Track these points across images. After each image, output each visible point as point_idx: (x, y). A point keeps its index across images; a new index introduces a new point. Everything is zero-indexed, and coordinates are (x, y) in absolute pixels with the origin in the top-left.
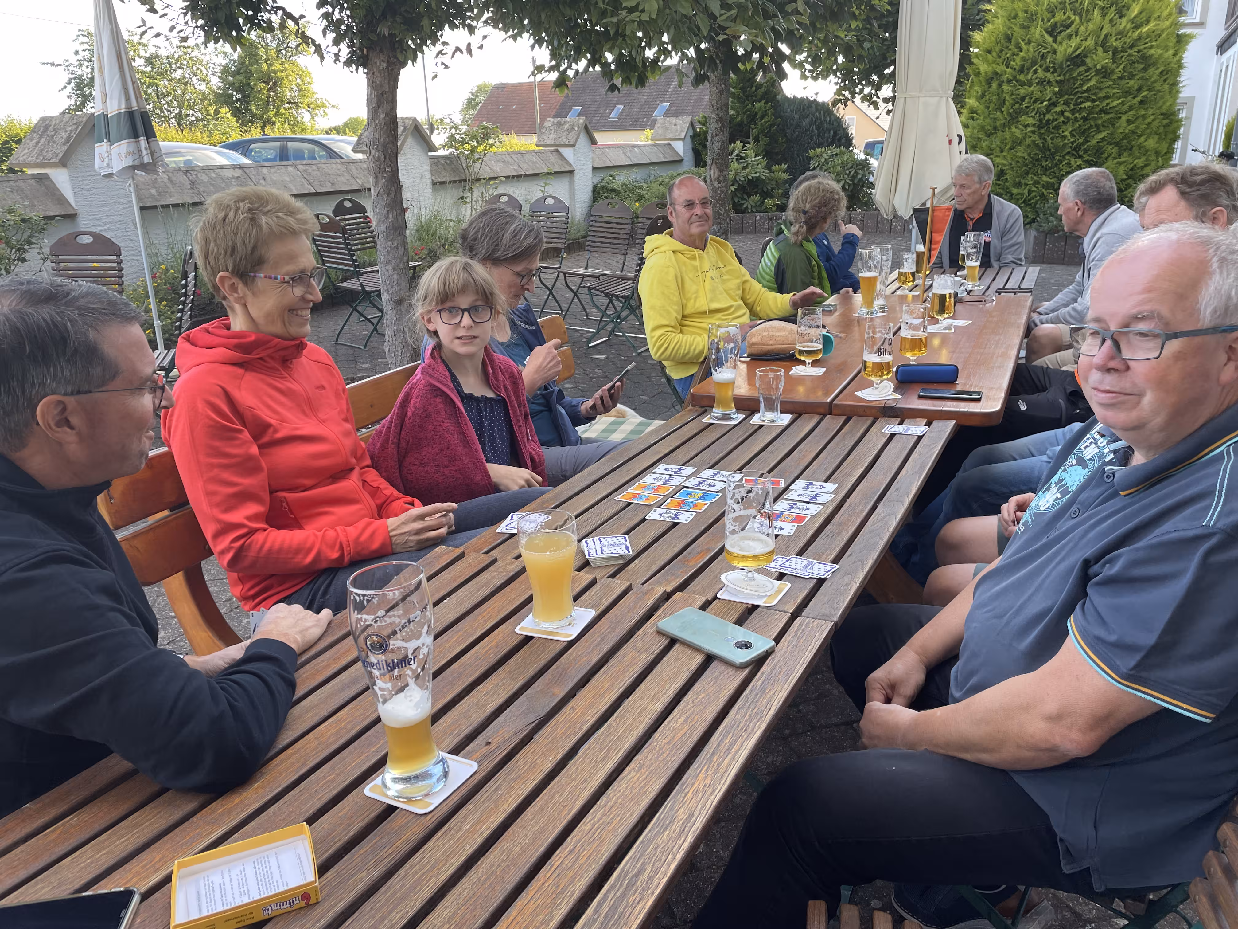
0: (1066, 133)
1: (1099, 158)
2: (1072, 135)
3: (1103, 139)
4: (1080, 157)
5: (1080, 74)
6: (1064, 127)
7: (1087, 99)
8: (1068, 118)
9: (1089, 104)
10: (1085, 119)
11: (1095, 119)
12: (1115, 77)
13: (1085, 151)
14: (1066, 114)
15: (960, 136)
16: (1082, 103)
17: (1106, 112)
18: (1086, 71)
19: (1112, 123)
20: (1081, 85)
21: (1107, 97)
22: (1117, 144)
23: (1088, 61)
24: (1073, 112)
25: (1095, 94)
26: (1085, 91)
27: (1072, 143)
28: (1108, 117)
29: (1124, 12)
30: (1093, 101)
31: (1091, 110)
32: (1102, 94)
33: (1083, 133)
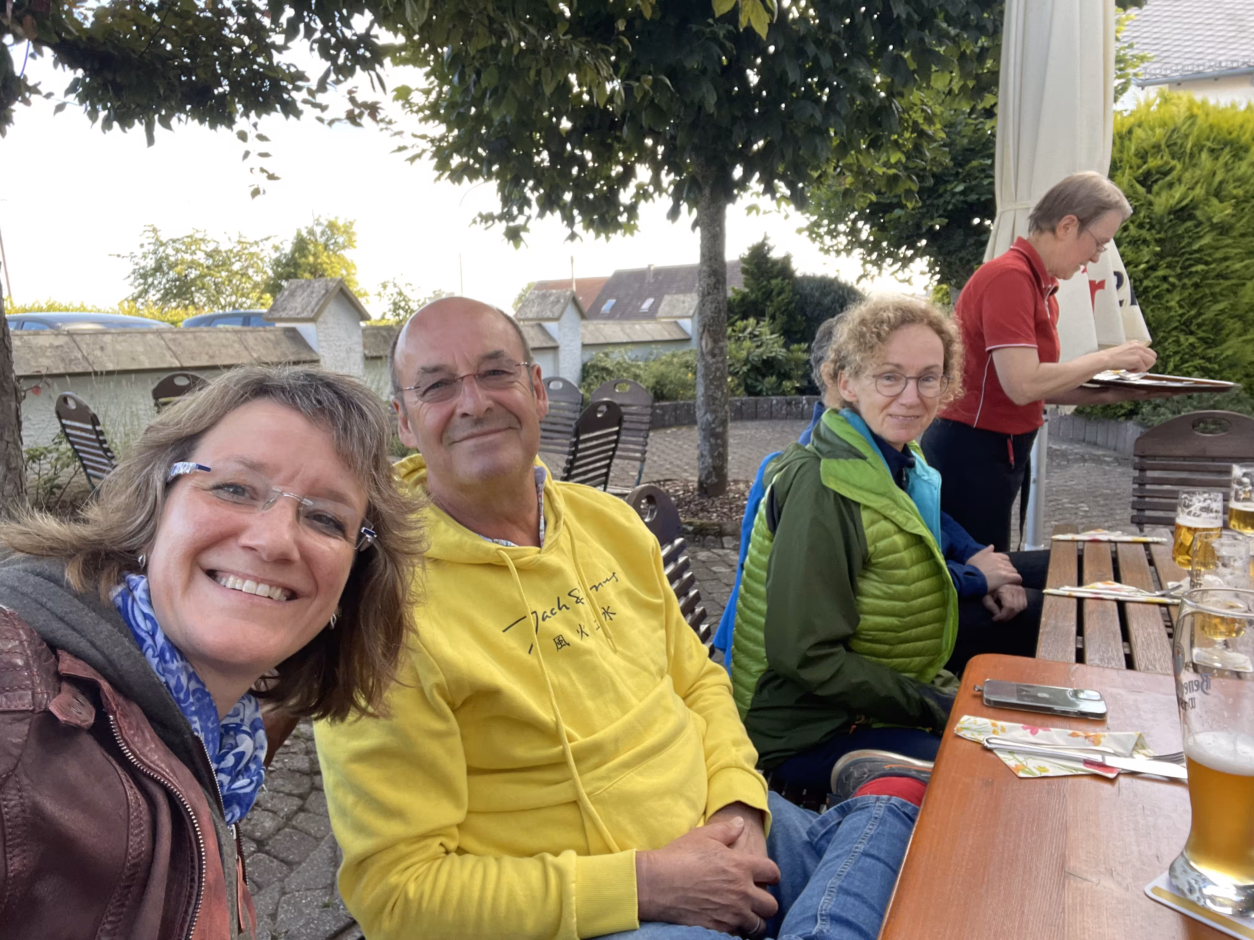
0: (1173, 303)
1: (1217, 334)
2: (1181, 307)
3: (1222, 311)
4: (1192, 333)
5: (1187, 231)
6: (1168, 296)
7: (1199, 261)
8: (1173, 285)
9: (1200, 267)
10: (1196, 286)
11: (1210, 286)
12: (1235, 233)
13: (1199, 326)
14: (1171, 280)
15: (1118, 275)
16: (1191, 266)
17: (1226, 278)
18: (1196, 226)
19: (1234, 291)
20: (1190, 244)
21: (1226, 259)
22: (1240, 318)
23: (1198, 213)
24: (1179, 277)
25: (1210, 255)
26: (1196, 251)
27: (1181, 315)
28: (1229, 283)
29: (1242, 154)
30: (1207, 263)
31: (1205, 276)
32: (1218, 255)
33: (1193, 304)
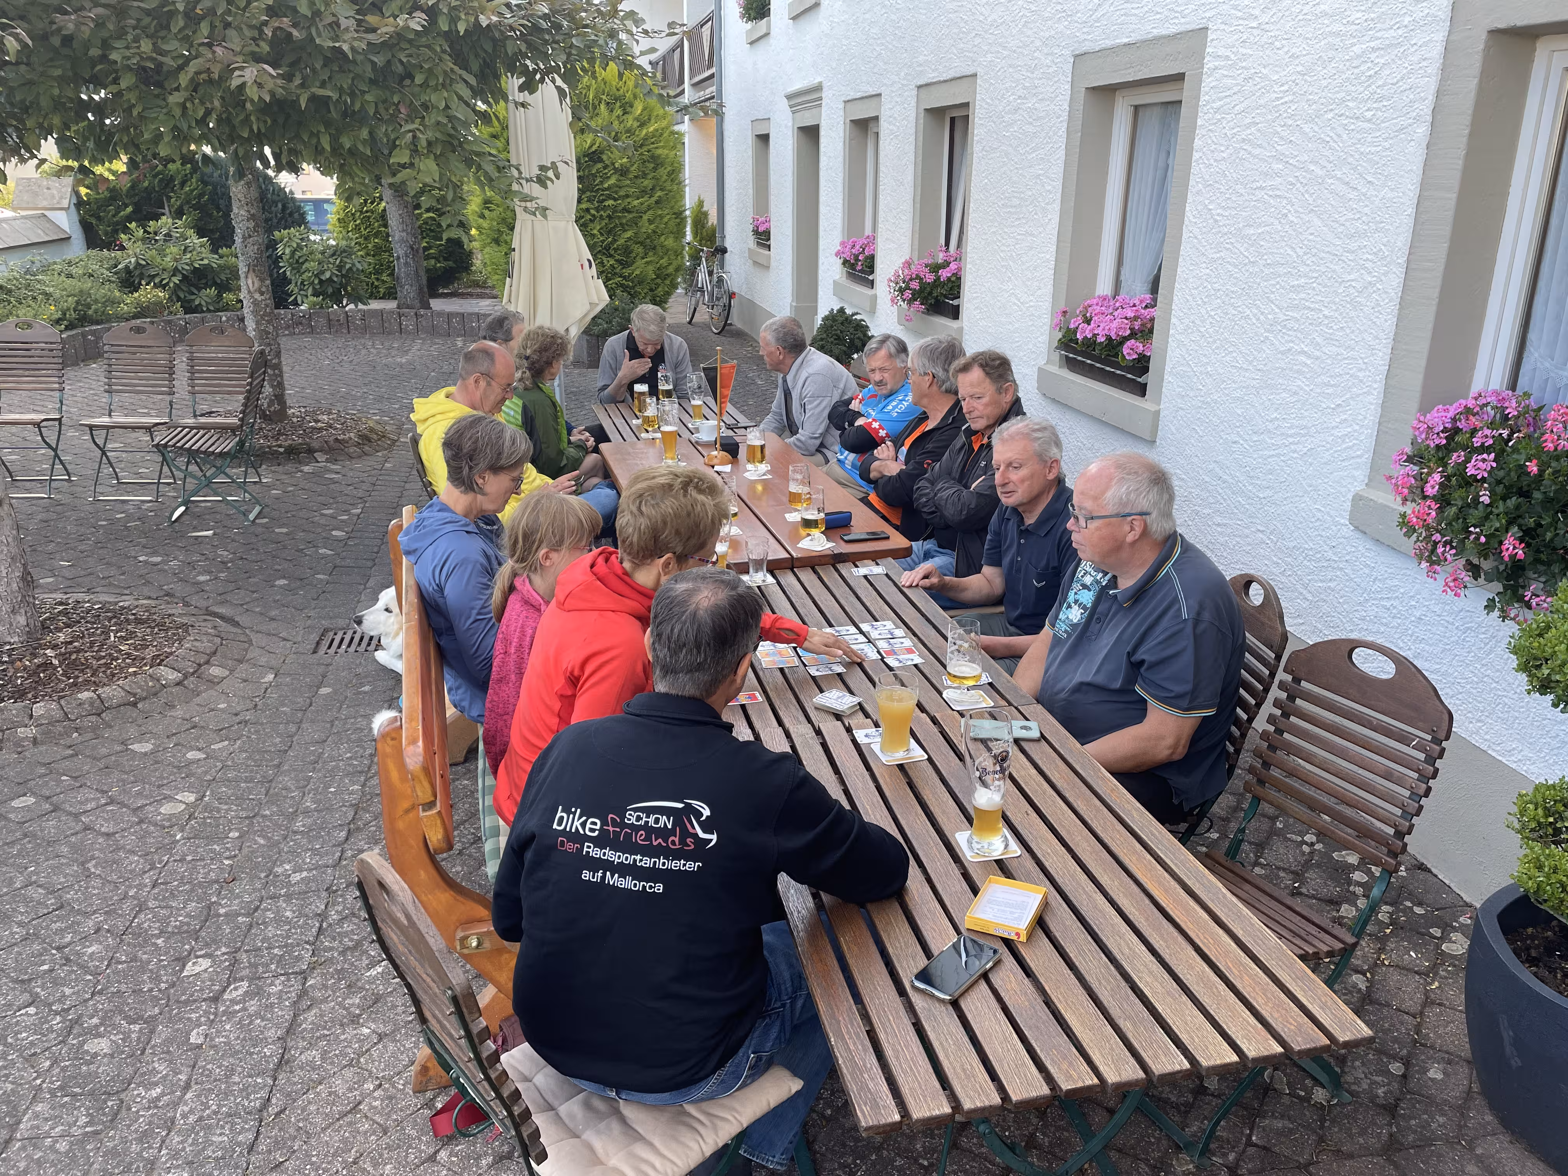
0: (595, 232)
1: (628, 257)
2: (602, 234)
3: (629, 239)
4: (611, 256)
5: (598, 171)
6: (591, 225)
7: (609, 197)
8: (594, 216)
9: (611, 202)
10: (609, 216)
11: (619, 217)
12: (631, 176)
13: (616, 250)
14: (593, 212)
15: (589, 261)
16: (604, 200)
17: (629, 212)
18: (605, 168)
19: (635, 222)
20: (602, 183)
21: (627, 196)
22: (641, 243)
23: (604, 157)
24: (597, 209)
25: (616, 192)
26: (606, 189)
27: (603, 242)
28: (631, 216)
29: (629, 109)
30: (615, 200)
31: (615, 209)
32: (622, 193)
33: (609, 232)
